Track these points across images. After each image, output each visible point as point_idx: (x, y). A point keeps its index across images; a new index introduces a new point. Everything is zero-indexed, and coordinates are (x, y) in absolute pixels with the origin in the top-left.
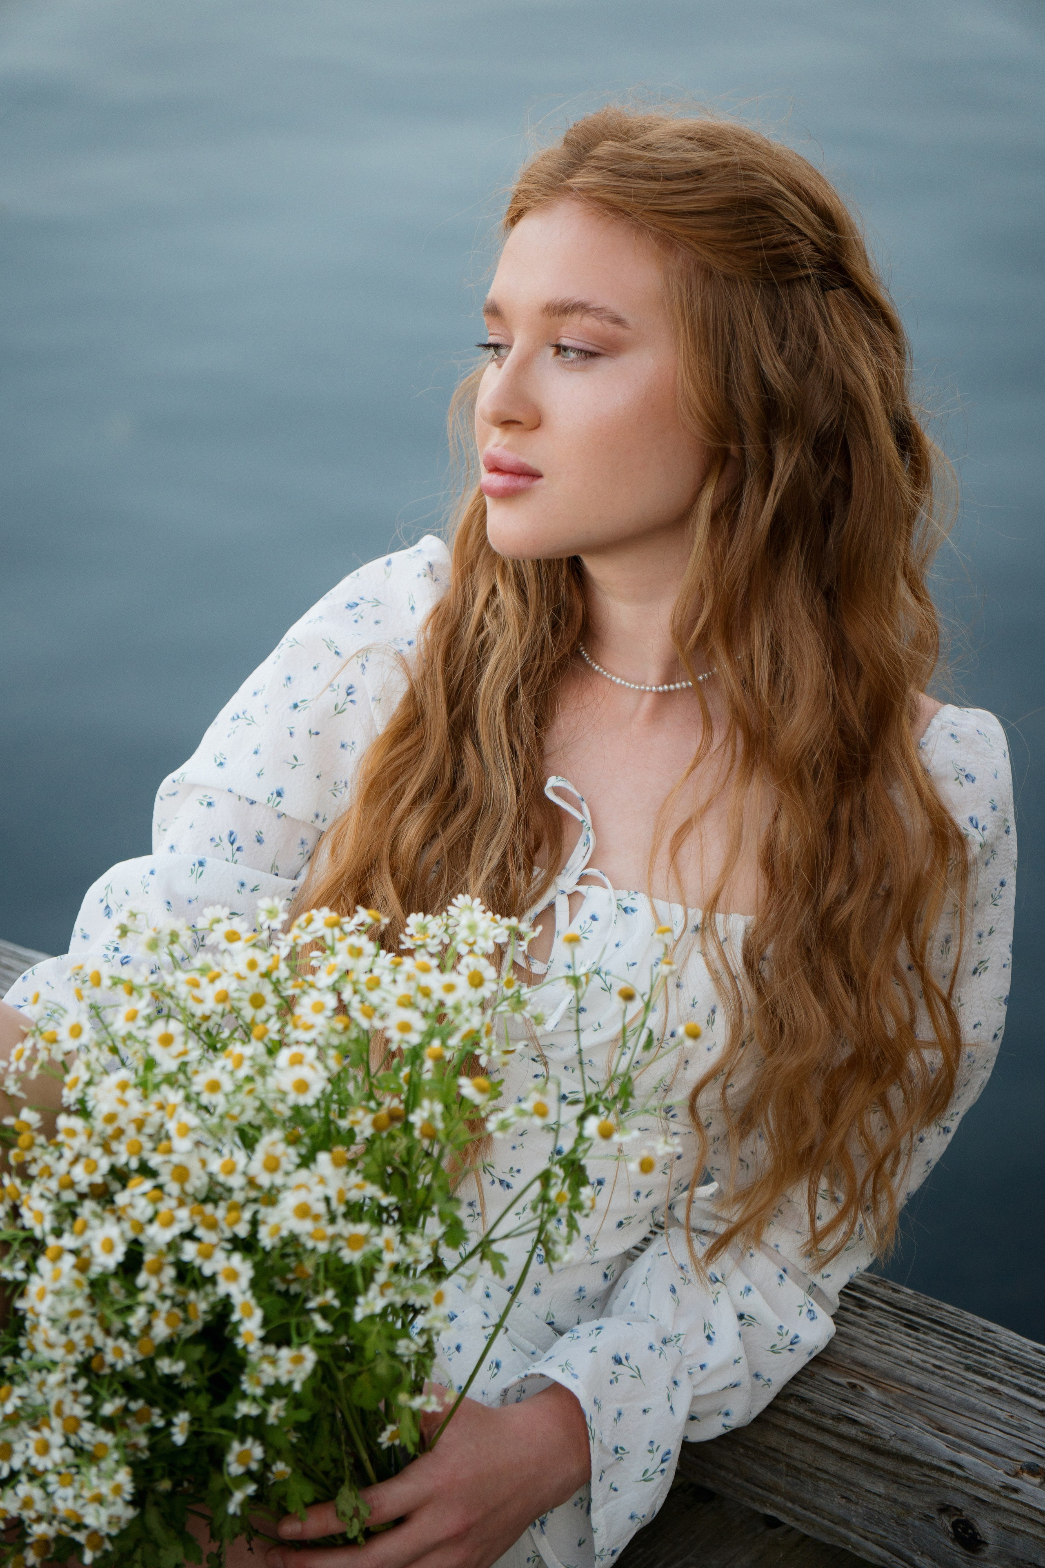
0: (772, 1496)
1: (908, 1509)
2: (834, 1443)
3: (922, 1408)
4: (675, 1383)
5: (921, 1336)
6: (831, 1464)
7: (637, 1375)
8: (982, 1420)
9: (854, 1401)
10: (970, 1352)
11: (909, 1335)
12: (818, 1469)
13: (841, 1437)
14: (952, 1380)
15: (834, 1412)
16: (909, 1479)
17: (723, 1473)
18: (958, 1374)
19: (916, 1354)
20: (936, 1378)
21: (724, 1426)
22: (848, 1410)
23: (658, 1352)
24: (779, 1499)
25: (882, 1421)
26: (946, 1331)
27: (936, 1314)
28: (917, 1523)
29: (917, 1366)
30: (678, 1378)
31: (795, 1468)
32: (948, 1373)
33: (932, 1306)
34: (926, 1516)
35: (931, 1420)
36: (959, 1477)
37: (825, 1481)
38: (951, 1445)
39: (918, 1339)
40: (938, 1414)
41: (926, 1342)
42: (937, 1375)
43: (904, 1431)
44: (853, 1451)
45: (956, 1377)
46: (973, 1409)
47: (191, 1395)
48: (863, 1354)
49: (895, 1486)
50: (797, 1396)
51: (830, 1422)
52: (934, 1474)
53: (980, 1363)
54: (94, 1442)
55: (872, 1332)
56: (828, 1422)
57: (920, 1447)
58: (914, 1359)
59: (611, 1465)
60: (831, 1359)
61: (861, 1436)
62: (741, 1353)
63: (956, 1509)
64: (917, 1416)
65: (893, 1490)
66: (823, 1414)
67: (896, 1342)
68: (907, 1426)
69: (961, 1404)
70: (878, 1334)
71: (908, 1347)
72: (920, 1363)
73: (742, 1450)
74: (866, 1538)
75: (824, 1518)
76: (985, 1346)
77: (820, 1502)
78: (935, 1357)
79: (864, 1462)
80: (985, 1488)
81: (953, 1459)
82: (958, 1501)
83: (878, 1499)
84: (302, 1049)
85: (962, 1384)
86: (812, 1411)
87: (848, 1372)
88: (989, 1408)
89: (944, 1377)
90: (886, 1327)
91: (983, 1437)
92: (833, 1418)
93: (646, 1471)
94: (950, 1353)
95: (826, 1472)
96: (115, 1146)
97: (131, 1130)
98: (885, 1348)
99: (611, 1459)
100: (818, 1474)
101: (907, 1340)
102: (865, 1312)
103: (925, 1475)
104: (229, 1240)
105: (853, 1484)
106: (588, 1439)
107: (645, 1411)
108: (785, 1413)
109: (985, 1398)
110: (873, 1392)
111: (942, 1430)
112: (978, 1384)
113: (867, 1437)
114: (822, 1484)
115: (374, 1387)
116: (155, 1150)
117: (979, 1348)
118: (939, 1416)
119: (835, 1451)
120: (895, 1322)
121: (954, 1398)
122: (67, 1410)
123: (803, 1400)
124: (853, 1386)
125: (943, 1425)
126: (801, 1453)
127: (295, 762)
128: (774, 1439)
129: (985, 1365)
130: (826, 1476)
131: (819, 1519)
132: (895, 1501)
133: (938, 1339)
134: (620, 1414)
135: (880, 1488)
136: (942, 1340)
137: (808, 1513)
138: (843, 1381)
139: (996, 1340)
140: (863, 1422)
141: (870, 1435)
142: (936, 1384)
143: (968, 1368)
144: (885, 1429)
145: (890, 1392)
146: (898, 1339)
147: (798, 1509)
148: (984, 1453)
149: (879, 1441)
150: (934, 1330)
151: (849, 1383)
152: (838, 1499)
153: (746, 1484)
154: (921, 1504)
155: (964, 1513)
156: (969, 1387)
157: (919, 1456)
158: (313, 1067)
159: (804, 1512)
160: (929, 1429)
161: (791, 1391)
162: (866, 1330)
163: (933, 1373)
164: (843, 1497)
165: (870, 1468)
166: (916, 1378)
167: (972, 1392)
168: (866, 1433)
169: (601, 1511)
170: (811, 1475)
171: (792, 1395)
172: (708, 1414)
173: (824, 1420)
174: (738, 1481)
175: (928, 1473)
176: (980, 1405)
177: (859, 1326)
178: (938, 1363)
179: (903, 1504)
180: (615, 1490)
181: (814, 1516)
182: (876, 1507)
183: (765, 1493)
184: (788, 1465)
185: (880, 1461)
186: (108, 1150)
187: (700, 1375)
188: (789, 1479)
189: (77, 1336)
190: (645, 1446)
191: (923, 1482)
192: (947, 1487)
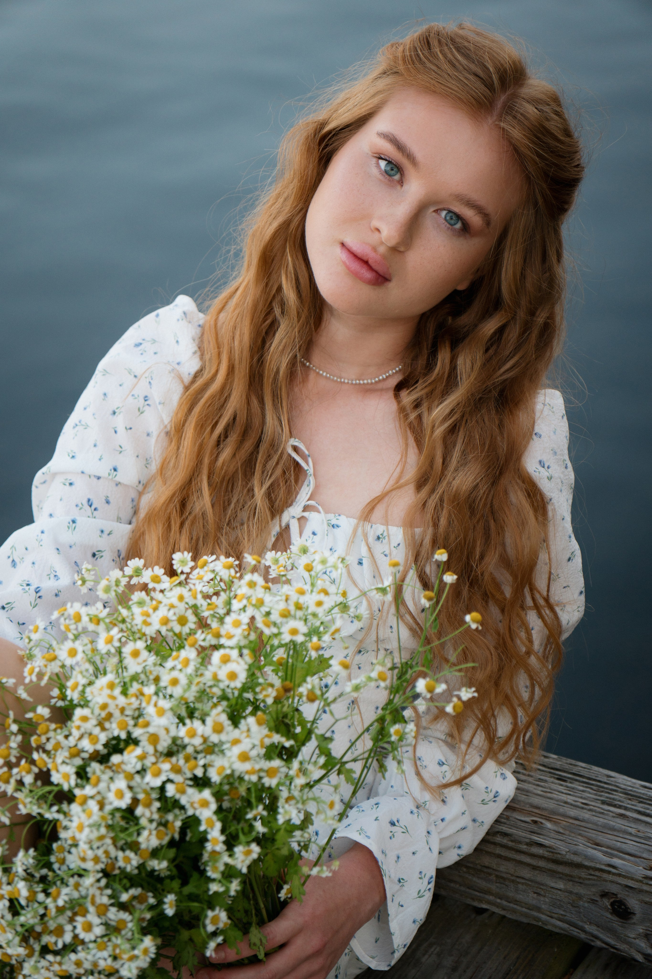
0: (487, 897)
1: (580, 897)
2: (528, 860)
3: (581, 832)
4: (428, 832)
5: (570, 785)
6: (526, 873)
7: (406, 831)
8: (621, 835)
9: (539, 832)
10: (602, 792)
11: (561, 785)
12: (518, 877)
13: (533, 856)
14: (595, 811)
15: (527, 841)
16: (580, 878)
17: (452, 885)
18: (599, 807)
19: (569, 797)
20: (585, 811)
21: (458, 855)
22: (536, 838)
23: (416, 815)
24: (491, 898)
25: (559, 843)
26: (584, 780)
27: (575, 770)
28: (586, 905)
29: (571, 805)
30: (429, 830)
31: (502, 878)
32: (592, 807)
33: (571, 764)
34: (592, 900)
35: (589, 839)
36: (614, 874)
37: (523, 884)
38: (605, 853)
39: (568, 787)
40: (592, 834)
41: (573, 788)
42: (585, 809)
43: (574, 848)
44: (541, 863)
45: (598, 810)
46: (613, 829)
47: (168, 881)
48: (536, 801)
49: (571, 883)
50: (501, 832)
51: (525, 847)
52: (597, 873)
53: (610, 798)
54: (116, 920)
55: (538, 785)
56: (524, 847)
57: (587, 857)
58: (569, 801)
59: (398, 891)
60: (518, 806)
61: (546, 854)
62: (465, 808)
63: (613, 894)
64: (580, 837)
65: (569, 886)
66: (520, 842)
67: (555, 790)
68: (576, 845)
69: (605, 826)
70: (542, 786)
71: (563, 793)
72: (573, 803)
73: (465, 870)
74: (552, 917)
75: (522, 907)
76: (610, 787)
77: (520, 897)
78: (581, 798)
79: (550, 870)
80: (632, 879)
81: (609, 863)
82: (614, 889)
83: (559, 892)
84: (227, 651)
85: (602, 813)
86: (512, 841)
87: (530, 813)
88: (623, 827)
89: (590, 810)
90: (545, 781)
91: (624, 846)
92: (527, 844)
93: (419, 891)
94: (590, 794)
95: (523, 878)
96: (107, 725)
97: (117, 714)
98: (549, 795)
99: (397, 887)
100: (518, 880)
101: (561, 788)
102: (530, 773)
103: (591, 875)
104: (191, 779)
105: (543, 885)
106: (382, 876)
107: (414, 853)
108: (494, 844)
109: (619, 821)
110: (549, 825)
111: (597, 844)
112: (612, 812)
113: (551, 854)
114: (520, 886)
115: (275, 862)
116: (135, 725)
117: (607, 788)
118: (594, 836)
119: (529, 865)
120: (551, 777)
121: (600, 823)
122: (98, 901)
123: (505, 835)
124: (535, 822)
125: (597, 841)
126: (505, 868)
127: (121, 449)
128: (487, 861)
129: (614, 799)
130: (523, 881)
131: (518, 908)
132: (571, 893)
133: (580, 785)
134: (398, 857)
135: (561, 885)
136: (583, 786)
137: (512, 905)
138: (528, 819)
139: (616, 782)
140: (547, 845)
141: (552, 852)
142: (586, 815)
143: (603, 802)
144: (562, 848)
145: (560, 823)
146: (555, 788)
147: (505, 903)
148: (627, 857)
149: (559, 856)
150: (576, 780)
151: (533, 821)
152: (531, 895)
153: (468, 890)
154: (589, 893)
155: (619, 896)
156: (607, 815)
157: (586, 863)
158: (238, 663)
159: (508, 904)
160: (590, 845)
161: (497, 830)
162: (534, 784)
163: (582, 808)
164: (535, 893)
165: (553, 873)
166: (573, 812)
167: (610, 818)
168: (550, 852)
169: (395, 921)
170: (513, 881)
171: (498, 832)
172: (447, 849)
173: (521, 846)
174: (462, 888)
175: (593, 873)
176: (617, 826)
177: (529, 783)
178: (584, 801)
179: (576, 894)
180: (402, 906)
181: (515, 906)
182: (558, 897)
183: (481, 895)
184: (497, 876)
185: (560, 869)
186: (103, 729)
187: (442, 825)
188: (498, 884)
189: (100, 852)
190: (417, 875)
191: (589, 879)
192: (606, 881)
